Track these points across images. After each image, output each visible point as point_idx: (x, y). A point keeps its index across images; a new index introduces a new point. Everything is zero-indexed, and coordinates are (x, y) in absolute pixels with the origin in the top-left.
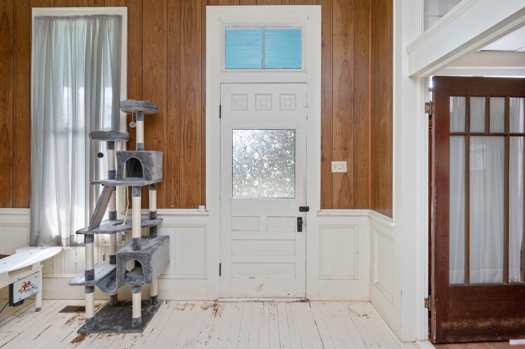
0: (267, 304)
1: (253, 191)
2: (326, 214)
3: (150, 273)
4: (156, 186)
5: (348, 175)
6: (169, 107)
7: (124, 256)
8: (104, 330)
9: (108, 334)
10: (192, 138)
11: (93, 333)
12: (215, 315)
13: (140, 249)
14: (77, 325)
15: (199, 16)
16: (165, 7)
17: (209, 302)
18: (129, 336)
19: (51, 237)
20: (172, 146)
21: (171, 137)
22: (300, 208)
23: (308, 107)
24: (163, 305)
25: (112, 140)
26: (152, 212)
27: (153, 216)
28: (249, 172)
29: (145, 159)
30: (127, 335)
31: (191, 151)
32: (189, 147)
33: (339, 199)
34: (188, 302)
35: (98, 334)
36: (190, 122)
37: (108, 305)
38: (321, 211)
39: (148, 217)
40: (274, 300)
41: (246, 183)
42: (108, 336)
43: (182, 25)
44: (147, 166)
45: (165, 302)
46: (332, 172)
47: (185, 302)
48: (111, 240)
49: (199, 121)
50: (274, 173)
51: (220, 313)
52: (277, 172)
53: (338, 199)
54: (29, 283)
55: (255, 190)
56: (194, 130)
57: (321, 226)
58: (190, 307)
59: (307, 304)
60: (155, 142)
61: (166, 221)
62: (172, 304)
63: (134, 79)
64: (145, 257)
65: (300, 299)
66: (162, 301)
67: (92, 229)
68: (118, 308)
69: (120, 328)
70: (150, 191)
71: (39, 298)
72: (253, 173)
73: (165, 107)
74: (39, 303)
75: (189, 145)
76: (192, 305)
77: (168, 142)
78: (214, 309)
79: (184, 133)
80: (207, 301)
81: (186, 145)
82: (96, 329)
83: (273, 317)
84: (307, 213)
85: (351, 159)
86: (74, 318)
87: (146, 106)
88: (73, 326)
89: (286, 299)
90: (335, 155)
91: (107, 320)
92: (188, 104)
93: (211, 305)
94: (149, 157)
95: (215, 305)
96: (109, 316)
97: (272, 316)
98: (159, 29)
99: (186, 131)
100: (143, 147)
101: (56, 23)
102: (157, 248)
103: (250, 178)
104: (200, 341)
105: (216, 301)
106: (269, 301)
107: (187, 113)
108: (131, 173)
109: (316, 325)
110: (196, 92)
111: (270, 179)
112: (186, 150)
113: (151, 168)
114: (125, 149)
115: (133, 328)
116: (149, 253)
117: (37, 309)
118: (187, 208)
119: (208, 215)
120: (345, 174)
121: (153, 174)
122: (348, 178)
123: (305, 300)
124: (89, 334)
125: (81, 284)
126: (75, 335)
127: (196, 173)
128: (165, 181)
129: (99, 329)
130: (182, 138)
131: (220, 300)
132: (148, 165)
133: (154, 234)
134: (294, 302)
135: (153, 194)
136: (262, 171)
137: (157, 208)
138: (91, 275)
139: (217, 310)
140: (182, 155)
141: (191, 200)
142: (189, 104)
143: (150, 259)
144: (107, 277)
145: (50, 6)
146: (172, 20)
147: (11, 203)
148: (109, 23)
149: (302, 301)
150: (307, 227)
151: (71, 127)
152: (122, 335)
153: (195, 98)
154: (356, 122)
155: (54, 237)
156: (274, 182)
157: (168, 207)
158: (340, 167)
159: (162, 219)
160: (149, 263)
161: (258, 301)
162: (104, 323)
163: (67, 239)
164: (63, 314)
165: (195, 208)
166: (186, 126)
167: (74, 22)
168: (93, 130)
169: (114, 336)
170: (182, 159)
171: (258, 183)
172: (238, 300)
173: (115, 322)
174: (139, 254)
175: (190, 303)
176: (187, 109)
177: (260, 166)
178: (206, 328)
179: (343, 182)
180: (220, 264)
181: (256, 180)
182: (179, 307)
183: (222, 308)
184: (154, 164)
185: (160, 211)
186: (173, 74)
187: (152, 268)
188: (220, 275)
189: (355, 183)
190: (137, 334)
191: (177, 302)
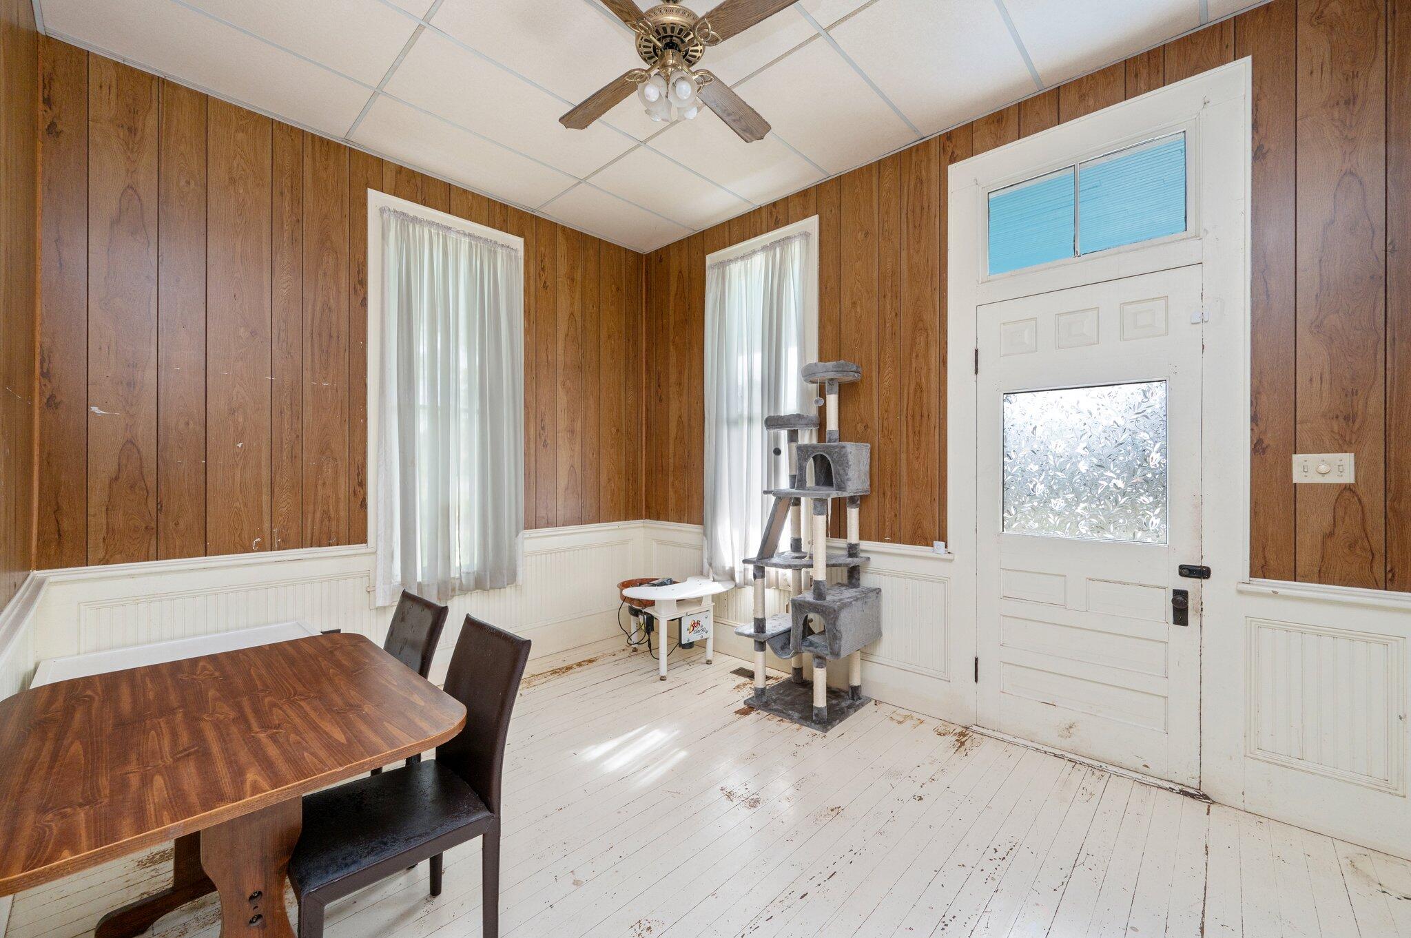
0: (1084, 769)
1: (1052, 522)
2: (1270, 590)
3: (836, 639)
4: (859, 502)
5: (1361, 491)
6: (882, 365)
7: (800, 605)
8: (776, 710)
9: (781, 718)
10: (922, 416)
11: (762, 710)
12: (957, 750)
13: (825, 600)
14: (747, 693)
15: (935, 189)
16: (875, 194)
17: (953, 727)
18: (807, 731)
19: (724, 567)
20: (886, 433)
21: (886, 417)
22: (1181, 567)
23: (1206, 322)
24: (870, 706)
25: (792, 427)
26: (850, 544)
27: (853, 551)
28: (1041, 480)
29: (836, 455)
30: (804, 728)
31: (920, 441)
32: (917, 432)
33: (1323, 557)
34: (914, 714)
35: (767, 714)
36: (919, 387)
37: (789, 681)
38: (1251, 582)
39: (845, 553)
40: (1104, 767)
41: (1036, 504)
42: (780, 721)
43: (904, 215)
44: (839, 468)
45: (873, 702)
46: (1294, 481)
47: (908, 713)
48: (793, 581)
49: (934, 384)
50: (1106, 484)
51: (967, 751)
52: (1114, 481)
53: (1318, 557)
54: (698, 623)
55: (1056, 518)
56: (925, 400)
57: (1252, 621)
58: (913, 722)
59: (1202, 806)
60: (860, 427)
61: (876, 562)
62: (884, 709)
63: (829, 328)
64: (829, 612)
65: (1181, 787)
66: (869, 700)
67: (761, 559)
68: (801, 689)
69: (796, 715)
70: (848, 509)
71: (710, 645)
72: (1052, 483)
73: (875, 368)
74: (710, 654)
75: (917, 429)
76: (918, 722)
77: (880, 426)
78: (957, 740)
79: (907, 410)
80: (950, 723)
81: (910, 430)
82: (766, 706)
83: (1087, 797)
84: (1204, 581)
85: (1373, 445)
86: (745, 684)
87: (838, 369)
88: (741, 693)
89: (1140, 776)
90: (1303, 435)
91: (783, 700)
92: (914, 355)
93: (954, 732)
94: (842, 453)
95: (962, 734)
96: (789, 695)
97: (1085, 793)
98: (866, 234)
99: (911, 403)
100: (836, 436)
101: (730, 269)
102: (851, 603)
103: (1044, 493)
104: (913, 778)
105: (967, 728)
106: (1089, 765)
107: (913, 371)
108: (823, 479)
109: (1207, 854)
110: (930, 333)
111: (1095, 496)
112: (911, 439)
113: (845, 471)
114: (814, 441)
115: (813, 721)
116: (836, 607)
117: (708, 661)
118: (913, 543)
119: (951, 561)
120: (1347, 488)
121: (848, 480)
122: (1359, 500)
123: (1196, 793)
124: (757, 710)
125: (749, 636)
126: (742, 706)
127: (930, 482)
128: (875, 494)
129: (770, 707)
130: (903, 418)
131: (974, 728)
132: (840, 466)
133: (854, 581)
134: (1159, 787)
135: (853, 515)
136: (1075, 478)
137: (860, 539)
138: (761, 625)
139: (962, 744)
140: (904, 447)
141: (920, 530)
142: (917, 356)
143: (837, 618)
144: (782, 635)
145: (725, 247)
146: (887, 213)
147: (686, 518)
148: (793, 248)
149: (1186, 794)
150: (1203, 619)
151: (746, 413)
152: (797, 726)
153: (927, 344)
154: (1394, 339)
155: (727, 568)
156: (1105, 504)
157: (880, 539)
158: (1323, 468)
159: (869, 559)
160: (834, 624)
161: (1061, 757)
162: (778, 701)
163: (740, 572)
164: (735, 676)
165: (927, 545)
166: (911, 396)
167: (750, 261)
168: (772, 414)
169: (787, 724)
170: (903, 456)
171: (1063, 505)
172: (1014, 740)
173: (792, 705)
174: (821, 606)
175: (916, 716)
176: (914, 365)
177: (1069, 469)
178: (930, 763)
179: (1340, 513)
180: (976, 659)
181: (1059, 497)
182: (895, 716)
183: (976, 744)
184: (850, 463)
185: (865, 545)
186: (889, 307)
187: (840, 632)
188: (976, 680)
189: (1390, 515)
190: (818, 732)
191: (895, 709)
